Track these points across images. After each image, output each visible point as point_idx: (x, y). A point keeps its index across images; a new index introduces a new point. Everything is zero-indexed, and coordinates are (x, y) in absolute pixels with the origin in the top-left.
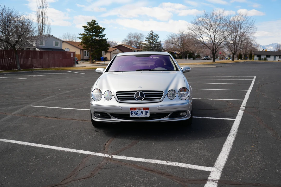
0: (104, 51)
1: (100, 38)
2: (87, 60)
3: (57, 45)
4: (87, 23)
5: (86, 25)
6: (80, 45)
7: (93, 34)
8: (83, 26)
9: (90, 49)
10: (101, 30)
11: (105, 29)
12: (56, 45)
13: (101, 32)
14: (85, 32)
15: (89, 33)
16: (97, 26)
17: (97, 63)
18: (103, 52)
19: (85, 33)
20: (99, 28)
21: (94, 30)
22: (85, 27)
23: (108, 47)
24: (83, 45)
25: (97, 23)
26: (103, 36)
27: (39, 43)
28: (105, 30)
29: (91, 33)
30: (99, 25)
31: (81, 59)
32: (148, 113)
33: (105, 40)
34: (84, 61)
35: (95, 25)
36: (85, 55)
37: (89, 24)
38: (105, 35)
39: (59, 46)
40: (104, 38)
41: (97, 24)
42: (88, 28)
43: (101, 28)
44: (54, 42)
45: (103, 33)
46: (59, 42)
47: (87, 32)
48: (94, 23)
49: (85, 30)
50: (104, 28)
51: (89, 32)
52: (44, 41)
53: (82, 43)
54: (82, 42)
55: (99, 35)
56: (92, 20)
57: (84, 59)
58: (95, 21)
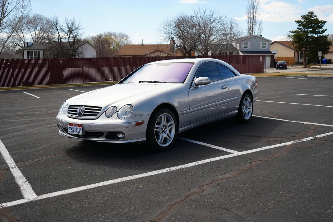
0: (321, 52)
1: (318, 35)
2: (301, 64)
3: (264, 47)
4: (301, 16)
5: (300, 19)
6: (292, 45)
7: (310, 30)
8: (296, 21)
9: (304, 49)
10: (320, 24)
11: (326, 22)
12: (263, 47)
13: (321, 27)
14: (298, 28)
15: (304, 30)
16: (315, 19)
17: (313, 68)
18: (319, 52)
19: (298, 29)
20: (317, 21)
21: (310, 25)
22: (298, 22)
23: (329, 45)
24: (295, 45)
25: (314, 15)
26: (323, 32)
27: (243, 46)
28: (326, 23)
29: (306, 29)
30: (317, 18)
31: (295, 63)
32: (81, 130)
33: (326, 37)
34: (299, 64)
35: (312, 19)
36: (301, 58)
37: (304, 17)
38: (326, 30)
39: (267, 47)
40: (324, 34)
41: (316, 16)
42: (302, 23)
43: (321, 22)
44: (261, 43)
45: (324, 28)
46: (267, 43)
47: (300, 29)
48: (311, 16)
49: (298, 26)
50: (325, 21)
51: (304, 28)
52: (249, 43)
53: (294, 42)
54: (293, 41)
55: (317, 30)
56: (309, 12)
57: (299, 62)
58: (312, 13)
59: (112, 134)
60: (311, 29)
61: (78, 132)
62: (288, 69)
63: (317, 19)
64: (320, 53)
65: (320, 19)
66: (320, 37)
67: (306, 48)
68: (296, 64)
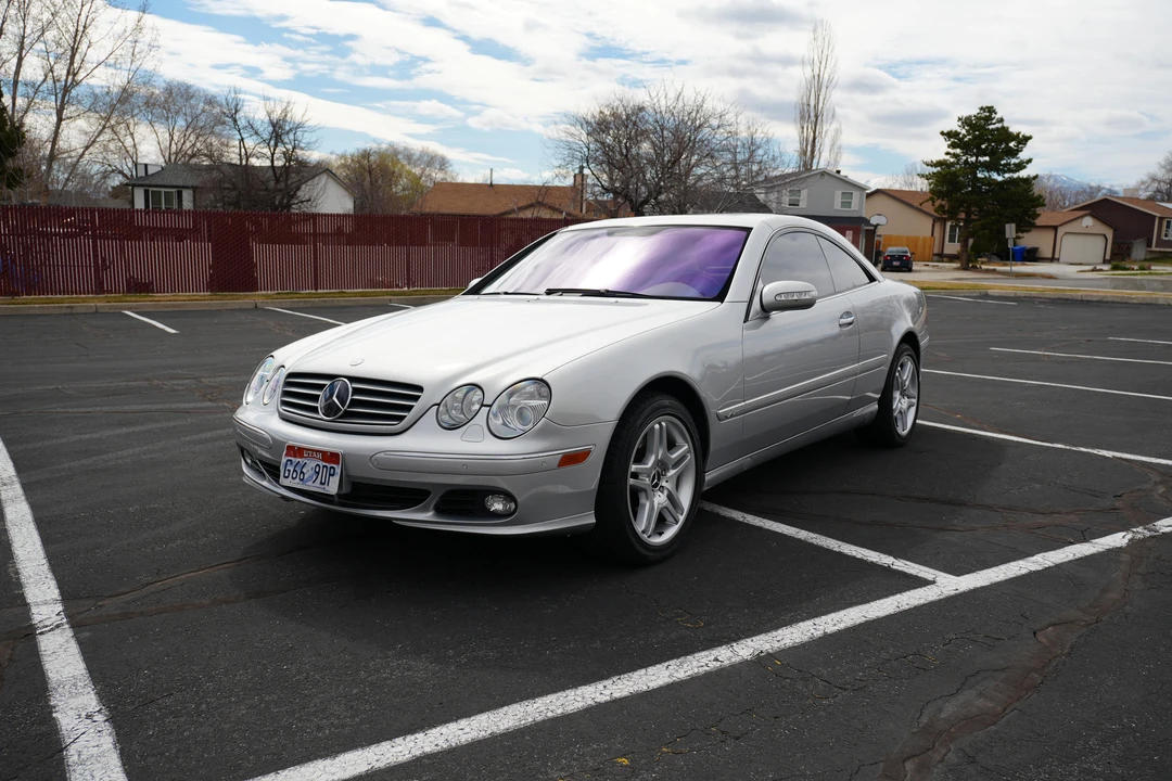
0: (1013, 225)
1: (1007, 175)
2: (952, 258)
3: (846, 204)
4: (960, 119)
5: (954, 126)
6: (927, 201)
7: (981, 159)
8: (942, 133)
9: (963, 215)
10: (1012, 144)
11: (1030, 138)
12: (844, 204)
13: (1014, 153)
14: (947, 153)
15: (964, 158)
16: (997, 129)
17: (987, 271)
18: (1007, 226)
19: (948, 157)
20: (1004, 135)
21: (983, 146)
22: (949, 135)
23: (1038, 206)
24: (938, 202)
25: (998, 116)
26: (1021, 166)
27: (788, 199)
28: (1029, 142)
29: (971, 156)
30: (1005, 124)
31: (935, 255)
32: (333, 475)
33: (1028, 181)
34: (945, 259)
35: (991, 127)
36: (952, 240)
37: (966, 122)
38: (1030, 161)
39: (855, 205)
40: (1023, 174)
41: (1001, 120)
42: (961, 140)
43: (1016, 137)
44: (838, 194)
45: (1023, 156)
46: (856, 194)
47: (955, 155)
48: (988, 119)
49: (949, 146)
50: (1028, 135)
51: (965, 154)
52: (804, 193)
53: (935, 193)
54: (932, 191)
55: (1003, 162)
56: (982, 109)
57: (945, 252)
58: (991, 110)
59: (465, 498)
60: (987, 158)
61: (321, 483)
62: (916, 271)
63: (1004, 130)
64: (1010, 230)
65: (1013, 129)
66: (1011, 181)
67: (968, 214)
68: (935, 258)
